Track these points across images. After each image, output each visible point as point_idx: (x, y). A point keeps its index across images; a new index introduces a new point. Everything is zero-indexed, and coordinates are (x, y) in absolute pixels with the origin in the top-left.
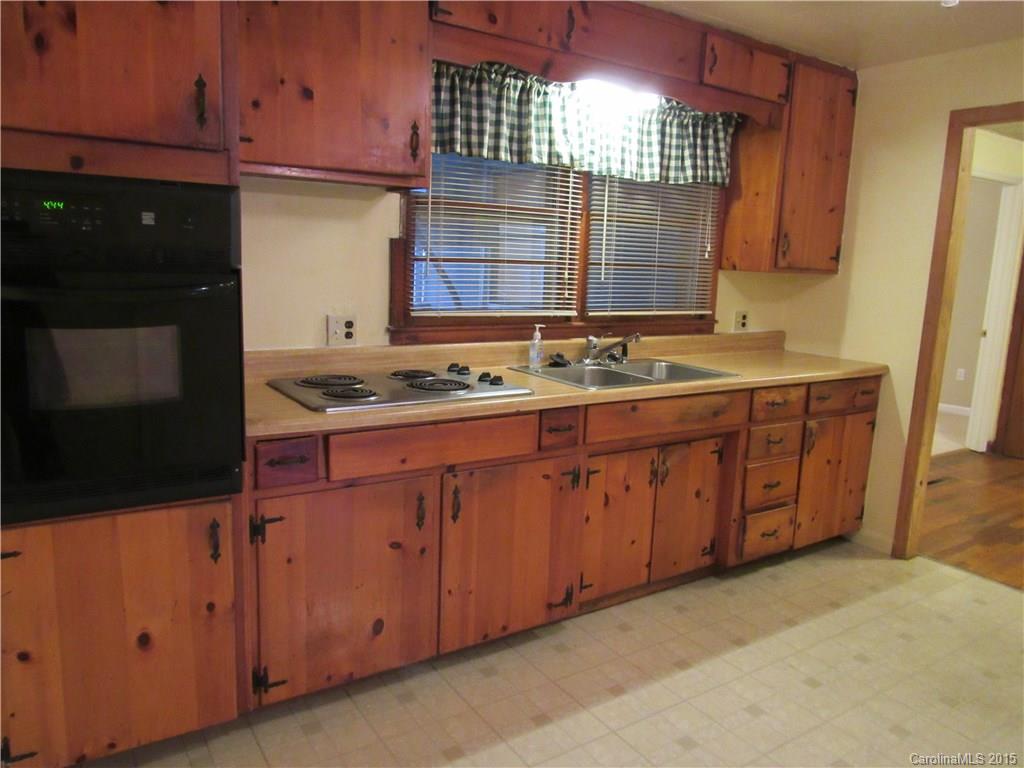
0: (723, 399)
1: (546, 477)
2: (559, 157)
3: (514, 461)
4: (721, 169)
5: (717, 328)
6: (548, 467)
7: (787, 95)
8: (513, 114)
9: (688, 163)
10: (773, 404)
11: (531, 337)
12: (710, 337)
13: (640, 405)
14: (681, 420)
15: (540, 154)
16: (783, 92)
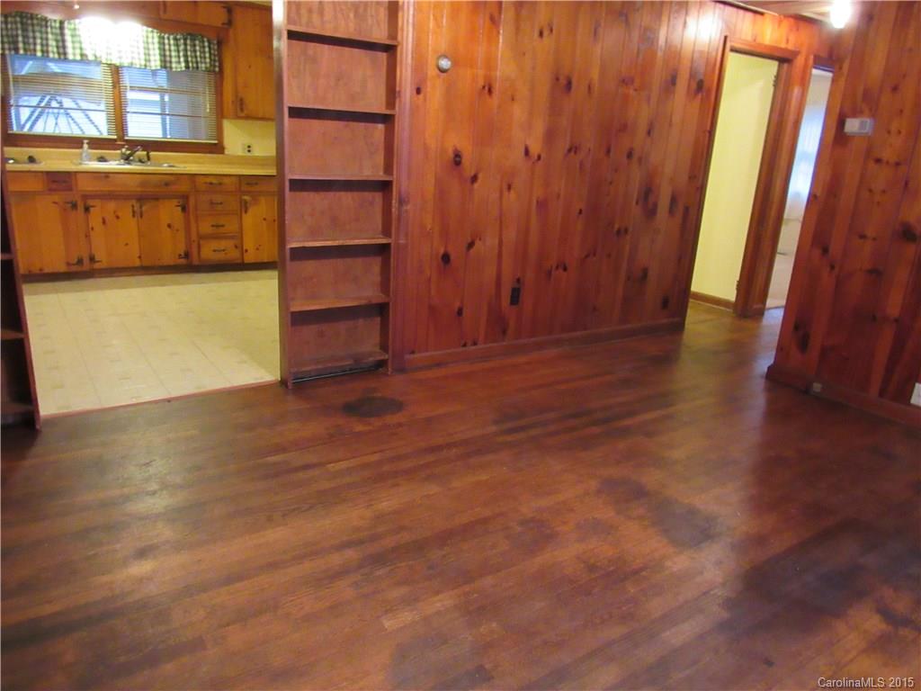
0: (172, 178)
1: (55, 203)
2: (86, 56)
3: (35, 193)
4: (205, 63)
5: (226, 152)
6: (56, 197)
7: (230, 23)
8: (56, 34)
9: (182, 59)
10: (211, 184)
11: (81, 147)
12: (221, 156)
13: (111, 175)
14: (143, 184)
15: (74, 54)
16: (226, 21)
